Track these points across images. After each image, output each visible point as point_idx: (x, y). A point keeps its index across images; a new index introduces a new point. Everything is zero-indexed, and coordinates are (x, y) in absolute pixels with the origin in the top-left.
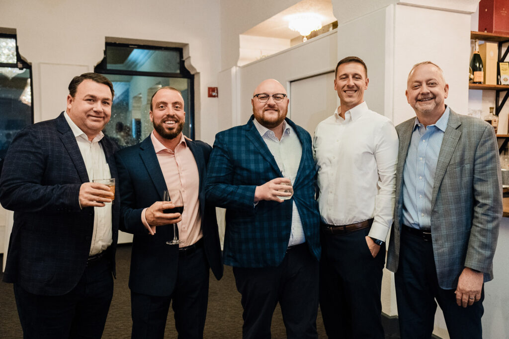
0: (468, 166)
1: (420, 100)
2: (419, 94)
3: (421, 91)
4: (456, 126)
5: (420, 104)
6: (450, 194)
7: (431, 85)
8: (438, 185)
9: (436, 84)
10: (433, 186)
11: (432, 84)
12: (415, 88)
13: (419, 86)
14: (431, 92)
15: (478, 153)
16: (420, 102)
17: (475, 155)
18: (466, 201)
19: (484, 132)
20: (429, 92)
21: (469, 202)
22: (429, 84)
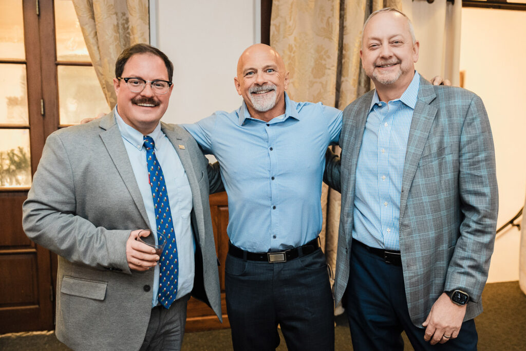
0: (450, 158)
1: (379, 67)
2: (378, 57)
3: (381, 53)
4: (429, 99)
5: (379, 71)
6: (426, 199)
7: (394, 44)
8: (407, 187)
9: (402, 42)
10: (400, 190)
11: (397, 42)
12: (372, 47)
13: (378, 45)
14: (395, 55)
15: (464, 138)
16: (380, 69)
17: (460, 142)
18: (448, 208)
19: (469, 106)
20: (392, 54)
21: (452, 208)
22: (392, 43)
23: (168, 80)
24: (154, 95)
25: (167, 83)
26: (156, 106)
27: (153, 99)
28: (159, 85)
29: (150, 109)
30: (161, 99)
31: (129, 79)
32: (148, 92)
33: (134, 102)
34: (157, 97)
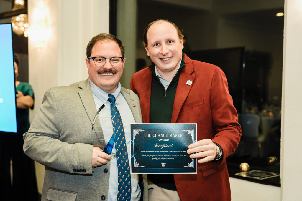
23: (121, 56)
24: (112, 67)
25: (120, 59)
26: (114, 74)
27: (112, 70)
28: (115, 60)
29: (110, 76)
30: (117, 69)
31: (95, 58)
32: (108, 66)
33: (99, 73)
34: (114, 68)
